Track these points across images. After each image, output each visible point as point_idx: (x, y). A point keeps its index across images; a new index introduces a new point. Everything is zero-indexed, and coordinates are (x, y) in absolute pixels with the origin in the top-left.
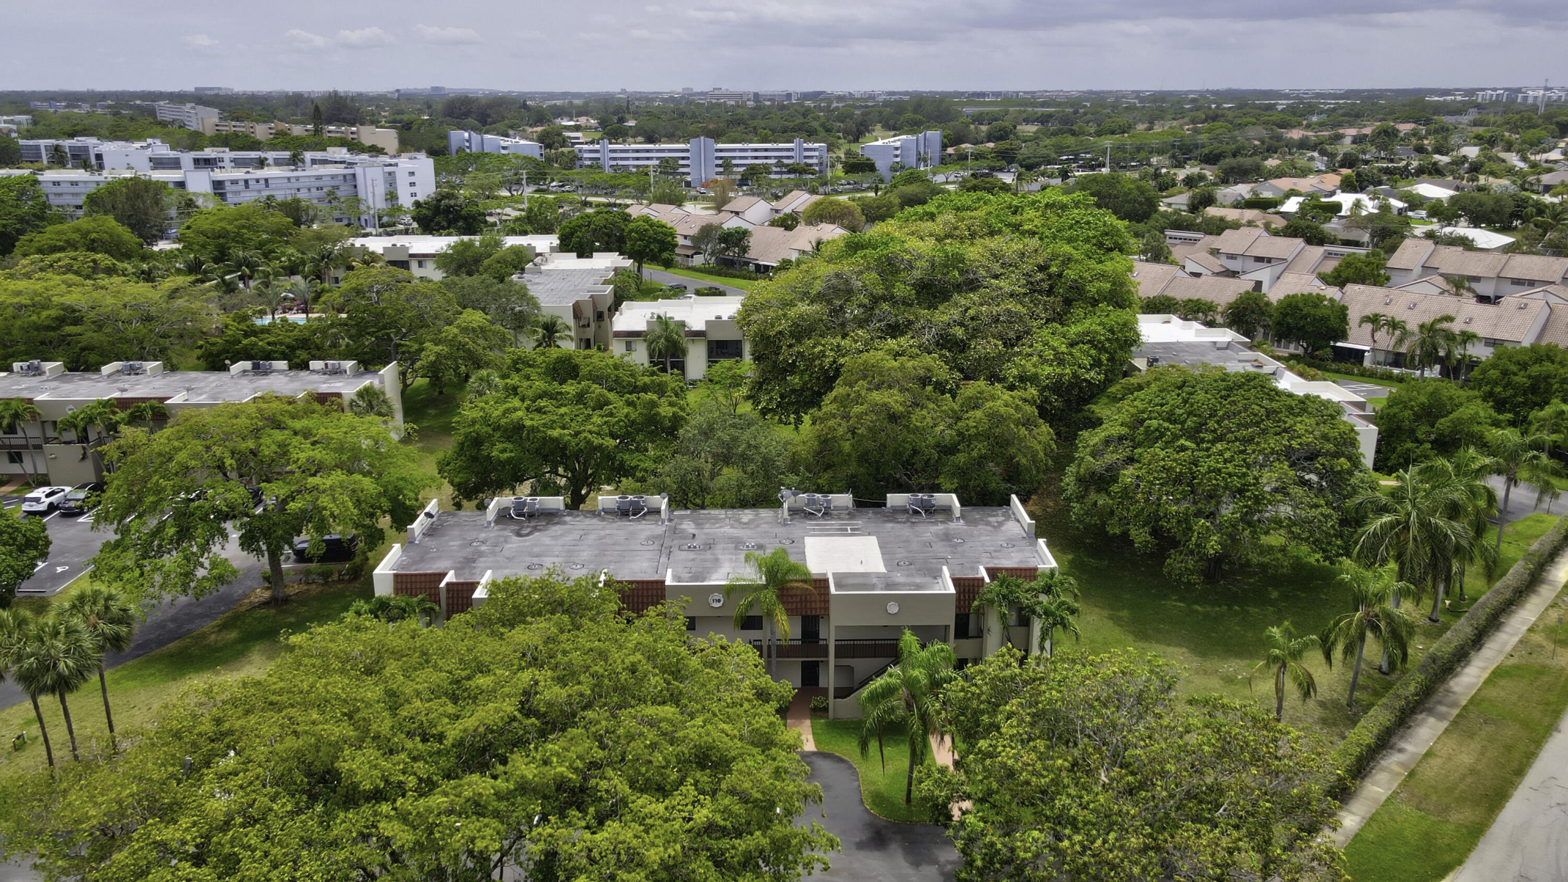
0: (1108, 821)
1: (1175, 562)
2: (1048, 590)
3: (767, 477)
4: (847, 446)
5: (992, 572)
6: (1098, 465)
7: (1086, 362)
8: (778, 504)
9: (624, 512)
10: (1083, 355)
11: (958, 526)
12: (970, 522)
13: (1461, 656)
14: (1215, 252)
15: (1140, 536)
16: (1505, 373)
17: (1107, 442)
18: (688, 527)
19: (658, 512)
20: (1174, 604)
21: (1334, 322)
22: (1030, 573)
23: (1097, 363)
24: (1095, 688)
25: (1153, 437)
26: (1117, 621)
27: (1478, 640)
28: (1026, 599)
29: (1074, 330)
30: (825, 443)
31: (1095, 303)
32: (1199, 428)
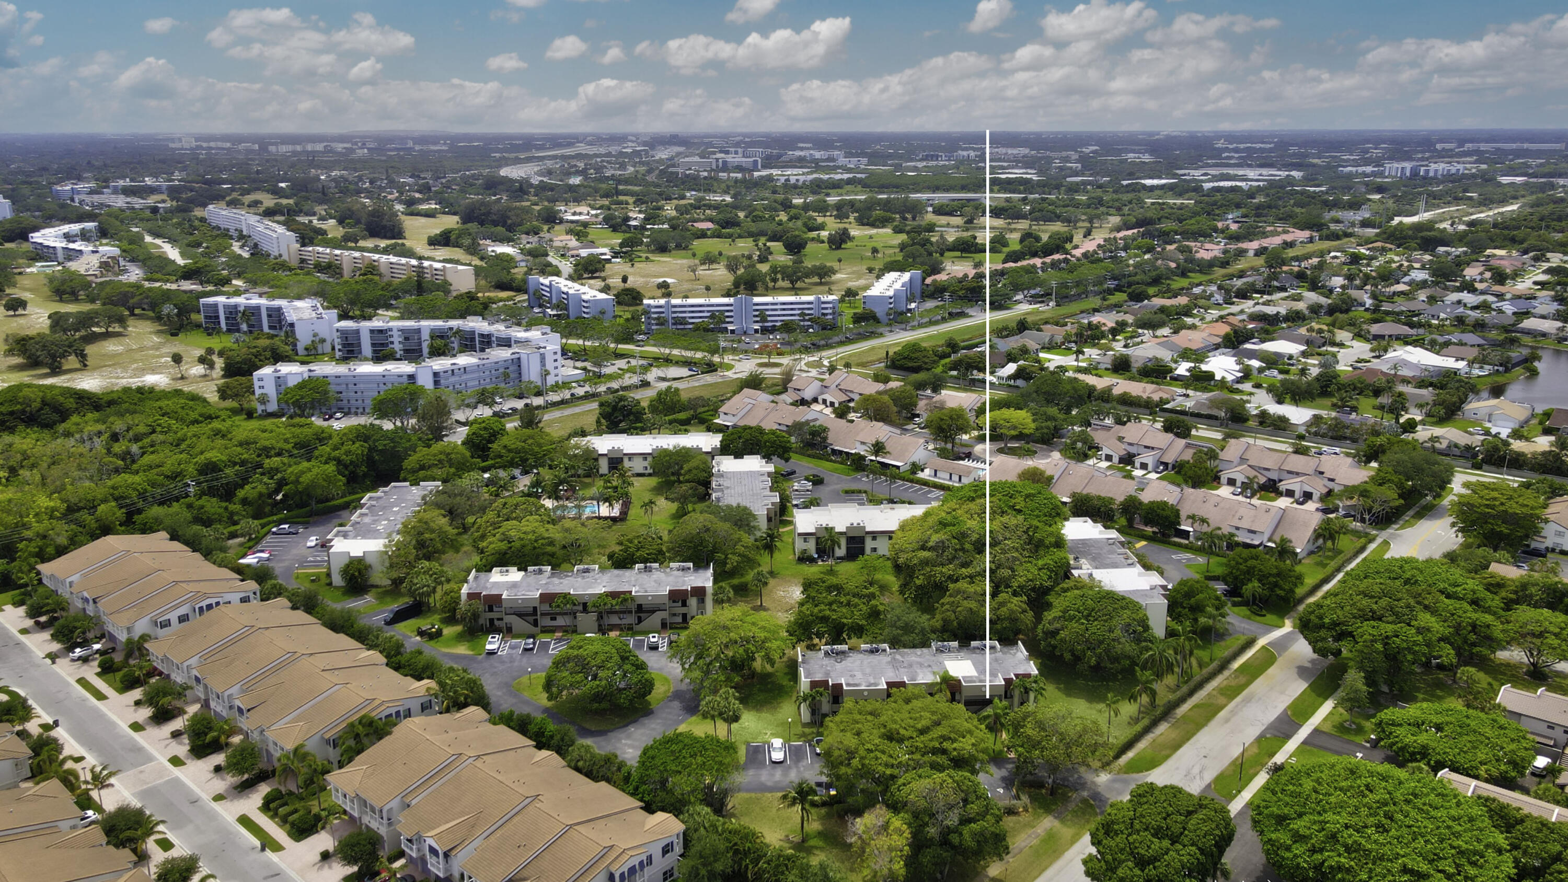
0: (1055, 747)
1: (1079, 667)
2: (1035, 682)
3: (924, 635)
4: (955, 623)
5: (1016, 675)
6: (1051, 628)
7: (1045, 578)
8: (930, 646)
9: (872, 652)
10: (1044, 574)
11: (999, 655)
12: (1004, 653)
13: (1182, 700)
14: (1121, 439)
15: (1067, 656)
16: (1237, 563)
17: (1055, 618)
18: (898, 657)
19: (884, 650)
20: (1081, 682)
21: (1172, 519)
22: (1029, 676)
23: (1050, 577)
24: (1051, 714)
25: (1071, 618)
26: (1059, 689)
27: (1191, 693)
28: (1028, 685)
29: (1040, 563)
30: (946, 622)
31: (1048, 548)
32: (1089, 615)
